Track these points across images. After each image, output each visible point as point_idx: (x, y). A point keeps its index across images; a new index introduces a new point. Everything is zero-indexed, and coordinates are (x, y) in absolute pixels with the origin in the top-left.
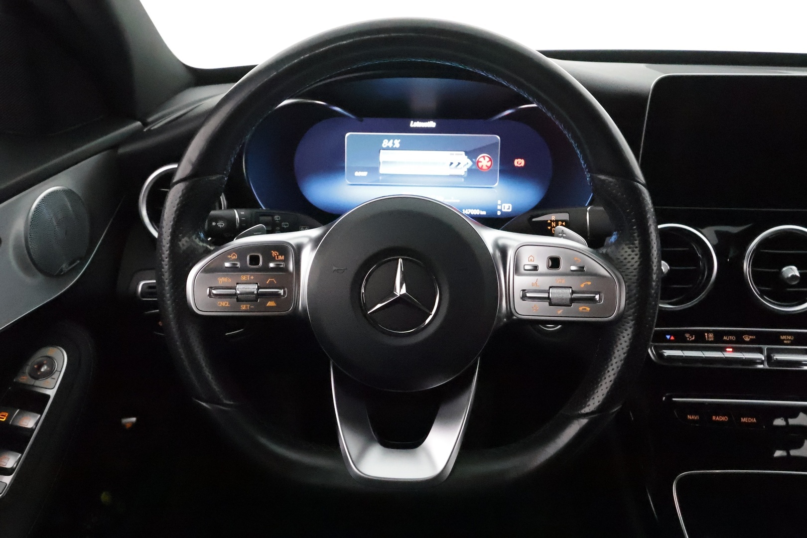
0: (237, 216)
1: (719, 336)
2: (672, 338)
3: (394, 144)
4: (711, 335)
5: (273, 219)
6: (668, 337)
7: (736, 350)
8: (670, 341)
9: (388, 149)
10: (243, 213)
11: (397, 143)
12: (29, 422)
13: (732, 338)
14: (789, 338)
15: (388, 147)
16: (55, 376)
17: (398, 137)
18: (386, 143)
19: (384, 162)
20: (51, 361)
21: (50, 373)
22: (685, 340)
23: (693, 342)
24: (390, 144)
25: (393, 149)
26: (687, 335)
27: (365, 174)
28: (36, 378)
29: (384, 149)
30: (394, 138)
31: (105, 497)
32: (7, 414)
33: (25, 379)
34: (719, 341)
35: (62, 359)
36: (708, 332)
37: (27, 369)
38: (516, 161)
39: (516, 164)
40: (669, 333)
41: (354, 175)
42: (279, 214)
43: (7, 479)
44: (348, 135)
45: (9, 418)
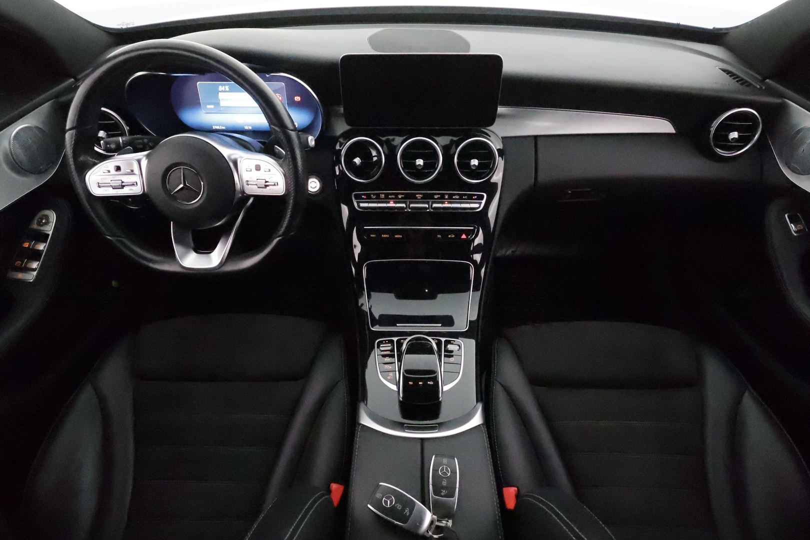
0: (121, 141)
1: (387, 196)
2: (365, 197)
3: (225, 89)
4: (383, 195)
5: (143, 141)
6: (363, 197)
7: (395, 203)
8: (364, 199)
9: (222, 91)
10: (124, 139)
11: (227, 88)
12: (41, 247)
13: (393, 196)
14: (420, 196)
15: (222, 90)
16: (51, 224)
17: (227, 85)
18: (221, 88)
19: (222, 99)
20: (47, 217)
21: (47, 223)
22: (371, 198)
23: (383, 199)
24: (223, 89)
25: (225, 91)
26: (372, 196)
27: (212, 106)
28: (42, 226)
29: (221, 92)
30: (225, 85)
31: (114, 283)
32: (28, 244)
33: (35, 226)
34: (387, 199)
35: (53, 217)
36: (382, 193)
37: (36, 222)
38: (296, 98)
39: (296, 100)
40: (364, 194)
41: (206, 107)
42: (147, 138)
43: (35, 273)
44: (198, 83)
45: (29, 246)
